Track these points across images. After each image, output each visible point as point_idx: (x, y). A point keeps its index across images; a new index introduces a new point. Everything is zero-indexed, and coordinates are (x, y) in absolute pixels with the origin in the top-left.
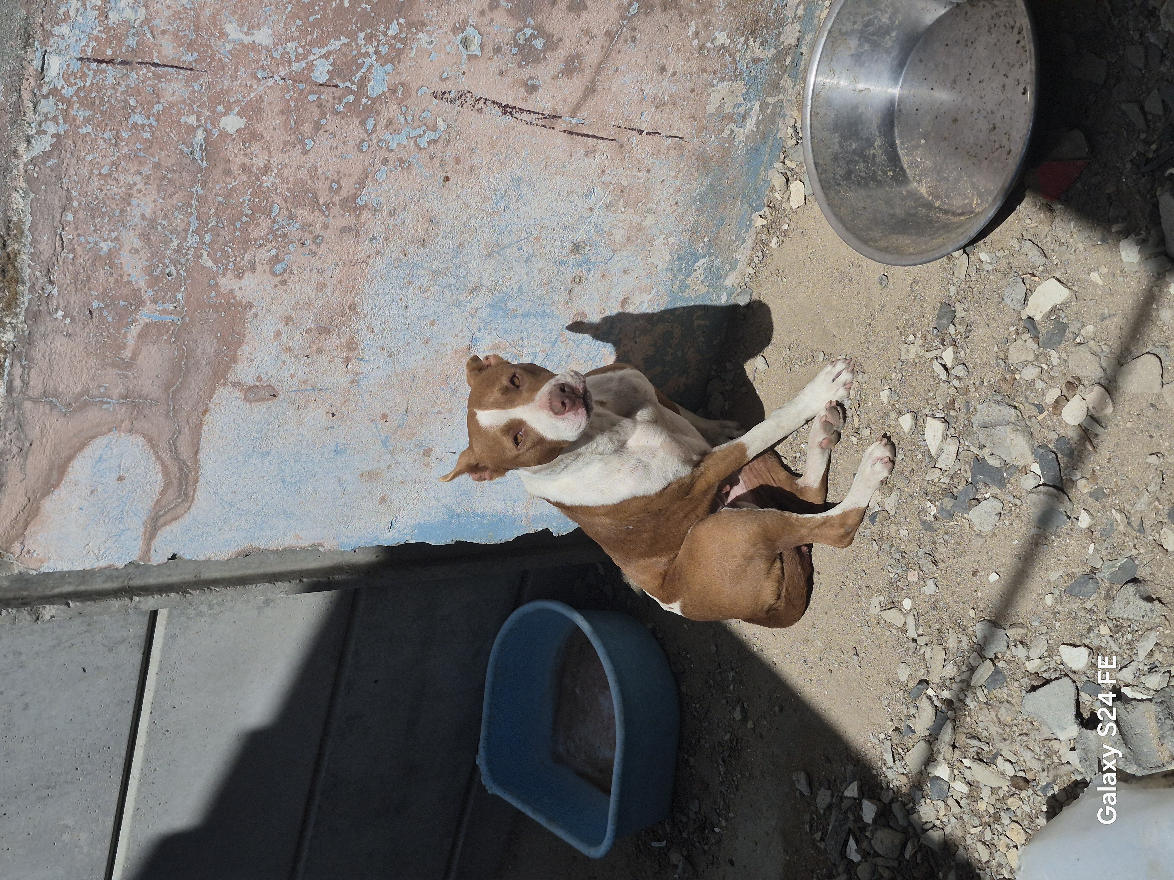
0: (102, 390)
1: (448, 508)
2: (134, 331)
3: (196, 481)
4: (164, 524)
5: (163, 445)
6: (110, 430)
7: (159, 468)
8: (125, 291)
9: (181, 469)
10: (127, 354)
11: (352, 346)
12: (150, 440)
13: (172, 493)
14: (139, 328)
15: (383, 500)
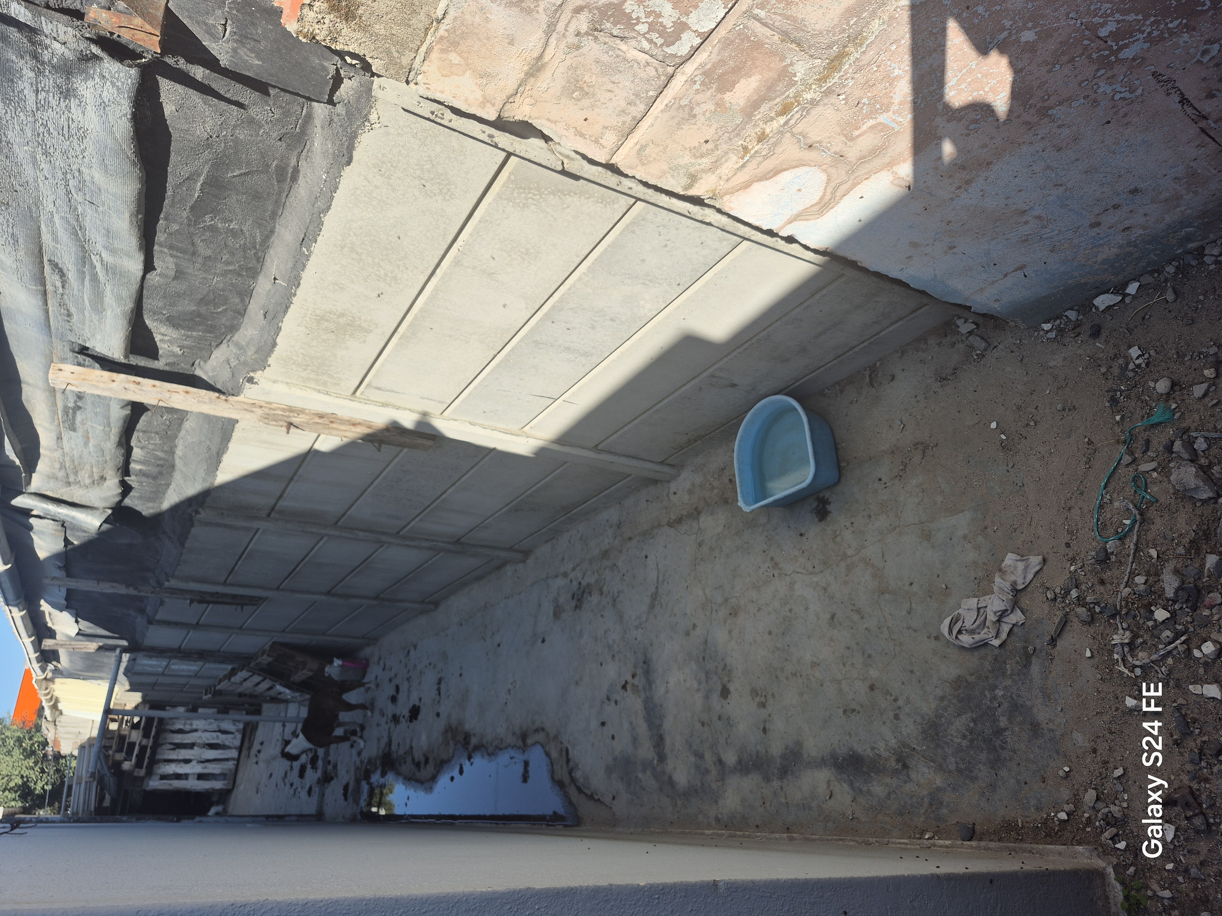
4: (800, 220)
5: (833, 185)
6: (815, 166)
7: (821, 194)
8: (885, 101)
9: (830, 199)
10: (856, 133)
11: (968, 182)
12: (829, 180)
13: (816, 208)
15: (910, 257)
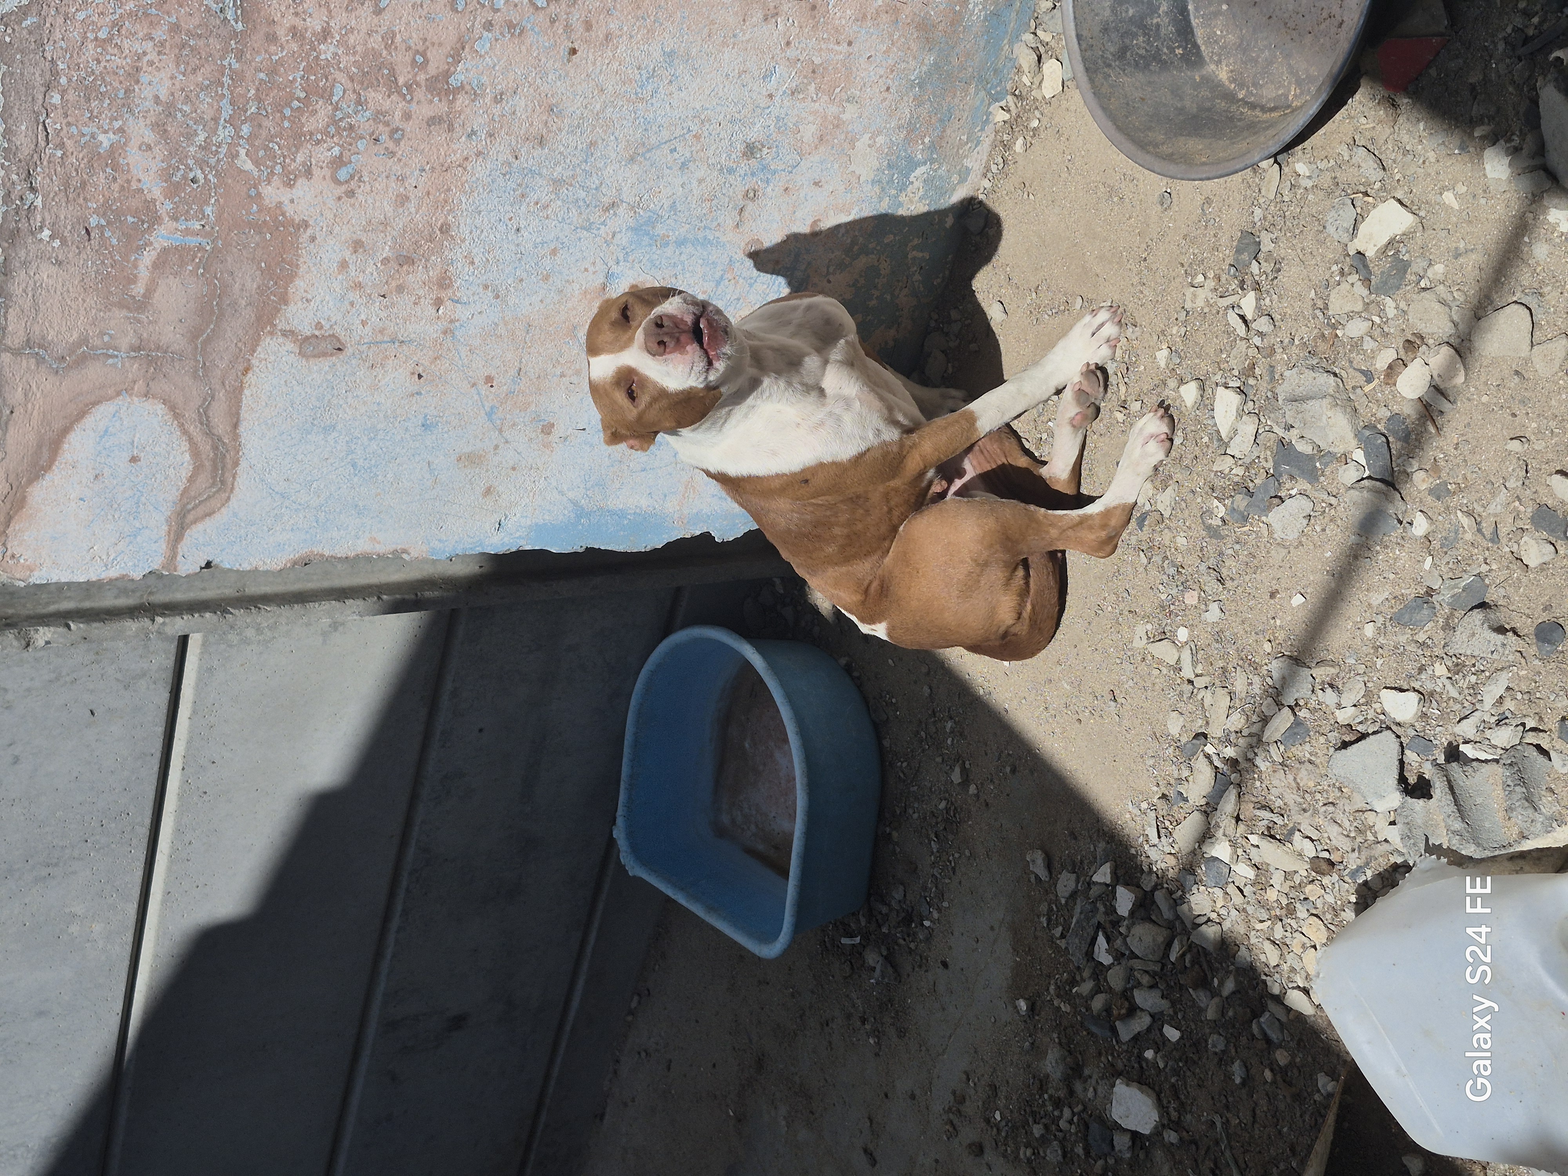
0: (106, 338)
1: (575, 503)
2: (148, 258)
3: (236, 464)
4: (195, 522)
5: (190, 414)
6: (118, 394)
7: (185, 446)
8: (134, 203)
9: (215, 448)
10: (139, 289)
11: (444, 282)
12: (173, 408)
13: (203, 480)
14: (154, 254)
15: (488, 492)
